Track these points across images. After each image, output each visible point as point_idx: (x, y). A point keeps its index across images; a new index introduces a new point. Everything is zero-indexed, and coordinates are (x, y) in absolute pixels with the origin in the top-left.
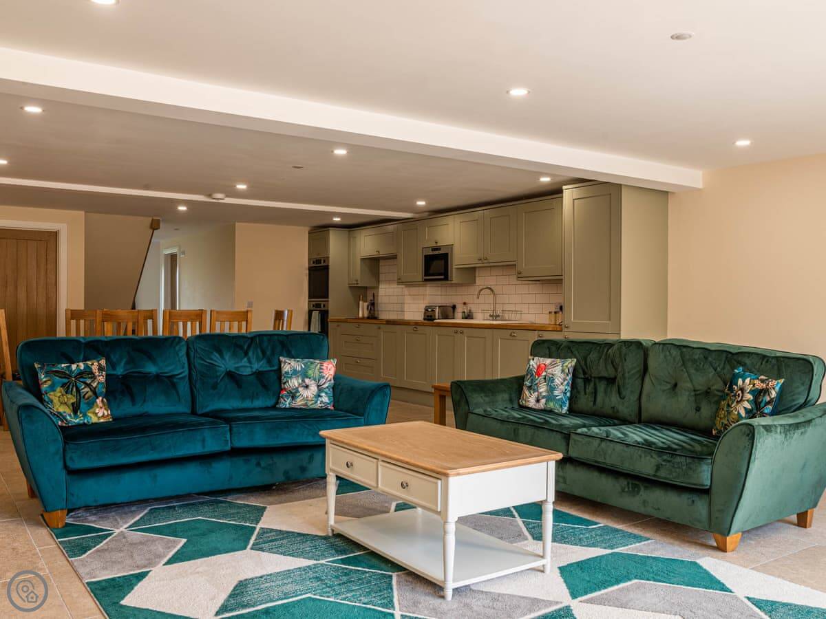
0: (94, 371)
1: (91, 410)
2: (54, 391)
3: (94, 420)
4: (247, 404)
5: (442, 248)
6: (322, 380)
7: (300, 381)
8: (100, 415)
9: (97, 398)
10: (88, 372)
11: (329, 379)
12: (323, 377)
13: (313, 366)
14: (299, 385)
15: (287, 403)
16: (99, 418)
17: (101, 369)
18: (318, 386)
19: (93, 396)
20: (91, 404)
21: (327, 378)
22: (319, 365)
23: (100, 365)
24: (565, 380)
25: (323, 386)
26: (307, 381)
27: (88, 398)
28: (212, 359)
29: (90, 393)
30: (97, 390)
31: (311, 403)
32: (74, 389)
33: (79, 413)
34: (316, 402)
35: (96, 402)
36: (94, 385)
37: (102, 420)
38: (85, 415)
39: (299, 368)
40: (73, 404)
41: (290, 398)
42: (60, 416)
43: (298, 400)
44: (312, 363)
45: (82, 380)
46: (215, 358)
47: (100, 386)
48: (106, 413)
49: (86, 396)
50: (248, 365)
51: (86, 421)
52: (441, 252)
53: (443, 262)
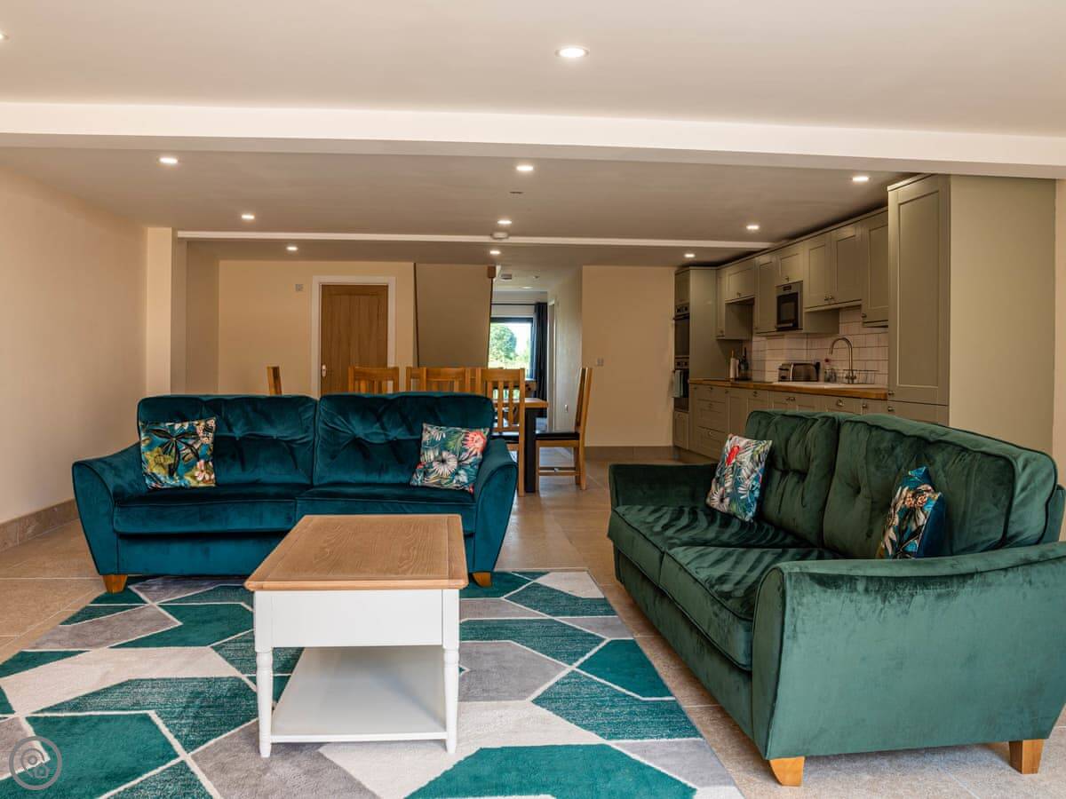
0: (198, 431)
1: (190, 473)
2: (151, 450)
3: (193, 483)
4: (374, 478)
5: (793, 286)
6: (464, 454)
7: (437, 454)
8: (200, 479)
9: (198, 460)
10: (192, 433)
11: (474, 453)
12: (466, 450)
13: (457, 436)
14: (435, 458)
15: (418, 479)
16: (198, 482)
17: (207, 429)
18: (459, 462)
19: (195, 458)
20: (190, 466)
21: (472, 452)
22: (463, 435)
23: (206, 425)
24: (753, 471)
25: (466, 462)
26: (445, 454)
27: (189, 459)
28: (335, 424)
29: (191, 455)
30: (199, 452)
31: (446, 481)
32: (174, 451)
33: (175, 475)
34: (451, 481)
35: (196, 465)
36: (196, 447)
37: (202, 485)
38: (181, 478)
39: (438, 438)
40: (170, 465)
41: (422, 475)
42: (153, 477)
43: (432, 477)
44: (456, 432)
45: (183, 440)
46: (339, 422)
47: (203, 448)
48: (207, 477)
49: (186, 459)
50: (381, 431)
51: (183, 484)
52: (792, 291)
53: (793, 304)
